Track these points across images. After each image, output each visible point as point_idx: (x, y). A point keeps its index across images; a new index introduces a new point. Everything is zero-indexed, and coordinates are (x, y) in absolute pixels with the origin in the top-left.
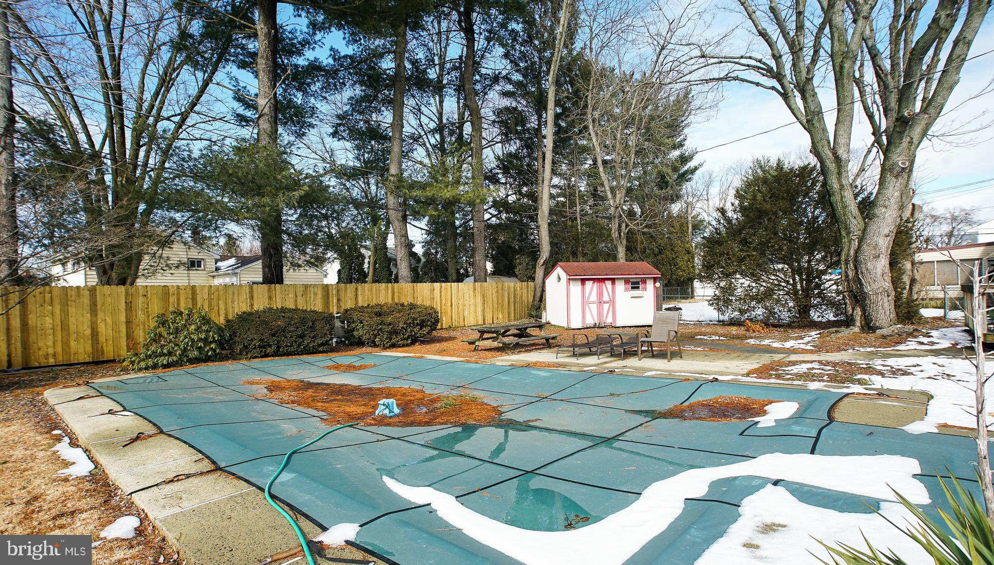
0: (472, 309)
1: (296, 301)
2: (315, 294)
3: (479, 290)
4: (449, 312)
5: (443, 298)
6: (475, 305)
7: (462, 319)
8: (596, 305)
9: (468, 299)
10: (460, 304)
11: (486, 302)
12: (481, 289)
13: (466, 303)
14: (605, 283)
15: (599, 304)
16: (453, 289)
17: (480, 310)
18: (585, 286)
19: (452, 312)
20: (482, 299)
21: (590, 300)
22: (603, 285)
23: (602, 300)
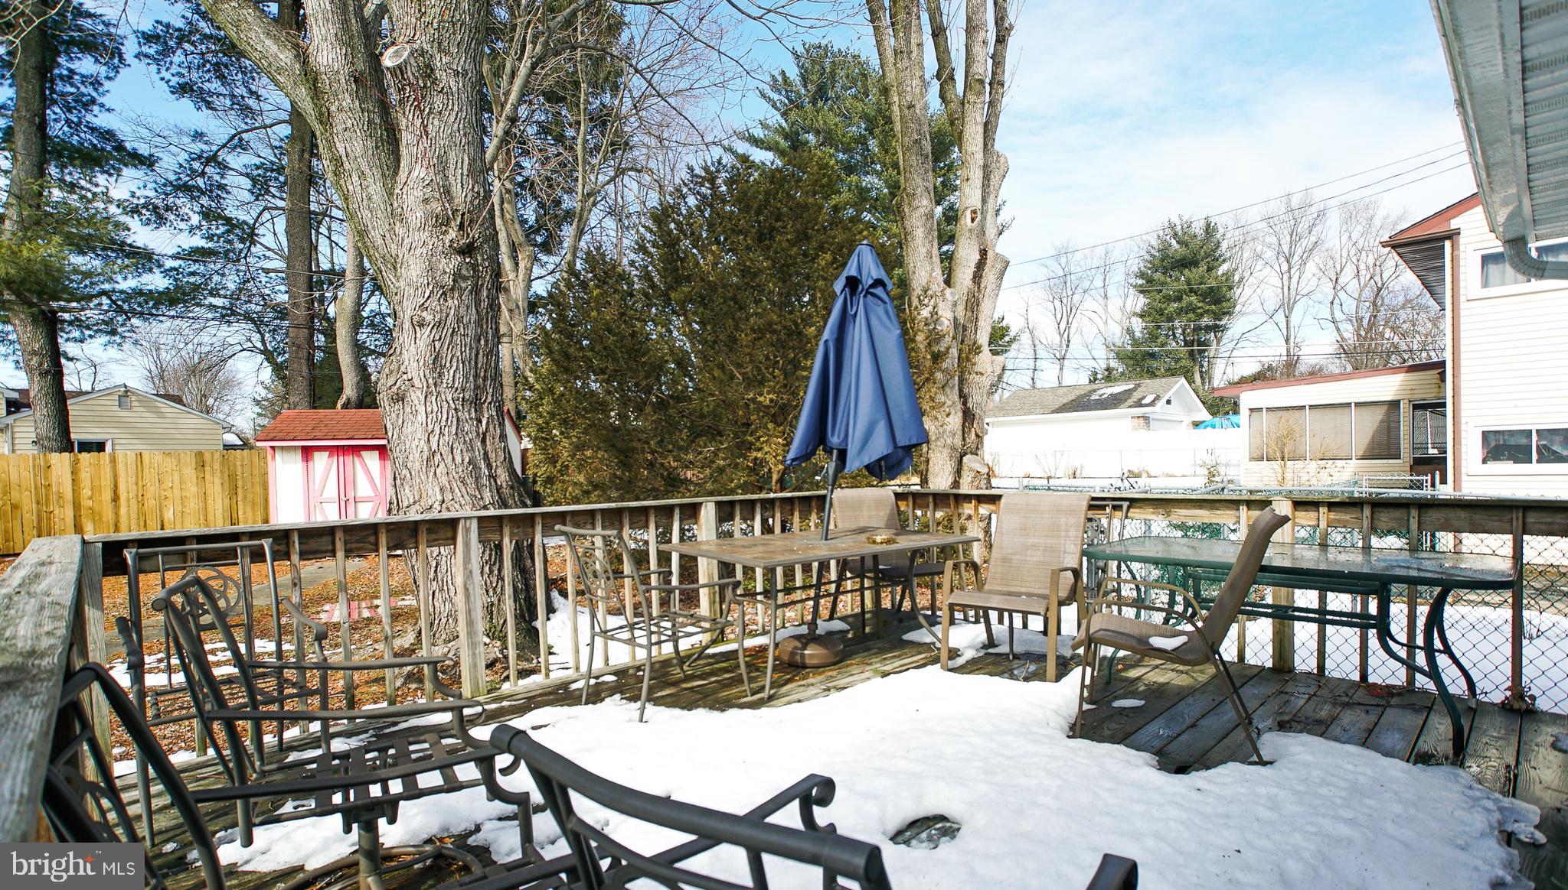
0: (192, 505)
5: (86, 483)
6: (204, 496)
8: (336, 505)
9: (177, 484)
10: (148, 495)
11: (240, 491)
12: (222, 464)
13: (169, 494)
14: (360, 456)
15: (343, 504)
16: (120, 467)
17: (219, 506)
18: (311, 464)
19: (117, 514)
20: (226, 485)
21: (324, 495)
22: (357, 460)
23: (350, 495)
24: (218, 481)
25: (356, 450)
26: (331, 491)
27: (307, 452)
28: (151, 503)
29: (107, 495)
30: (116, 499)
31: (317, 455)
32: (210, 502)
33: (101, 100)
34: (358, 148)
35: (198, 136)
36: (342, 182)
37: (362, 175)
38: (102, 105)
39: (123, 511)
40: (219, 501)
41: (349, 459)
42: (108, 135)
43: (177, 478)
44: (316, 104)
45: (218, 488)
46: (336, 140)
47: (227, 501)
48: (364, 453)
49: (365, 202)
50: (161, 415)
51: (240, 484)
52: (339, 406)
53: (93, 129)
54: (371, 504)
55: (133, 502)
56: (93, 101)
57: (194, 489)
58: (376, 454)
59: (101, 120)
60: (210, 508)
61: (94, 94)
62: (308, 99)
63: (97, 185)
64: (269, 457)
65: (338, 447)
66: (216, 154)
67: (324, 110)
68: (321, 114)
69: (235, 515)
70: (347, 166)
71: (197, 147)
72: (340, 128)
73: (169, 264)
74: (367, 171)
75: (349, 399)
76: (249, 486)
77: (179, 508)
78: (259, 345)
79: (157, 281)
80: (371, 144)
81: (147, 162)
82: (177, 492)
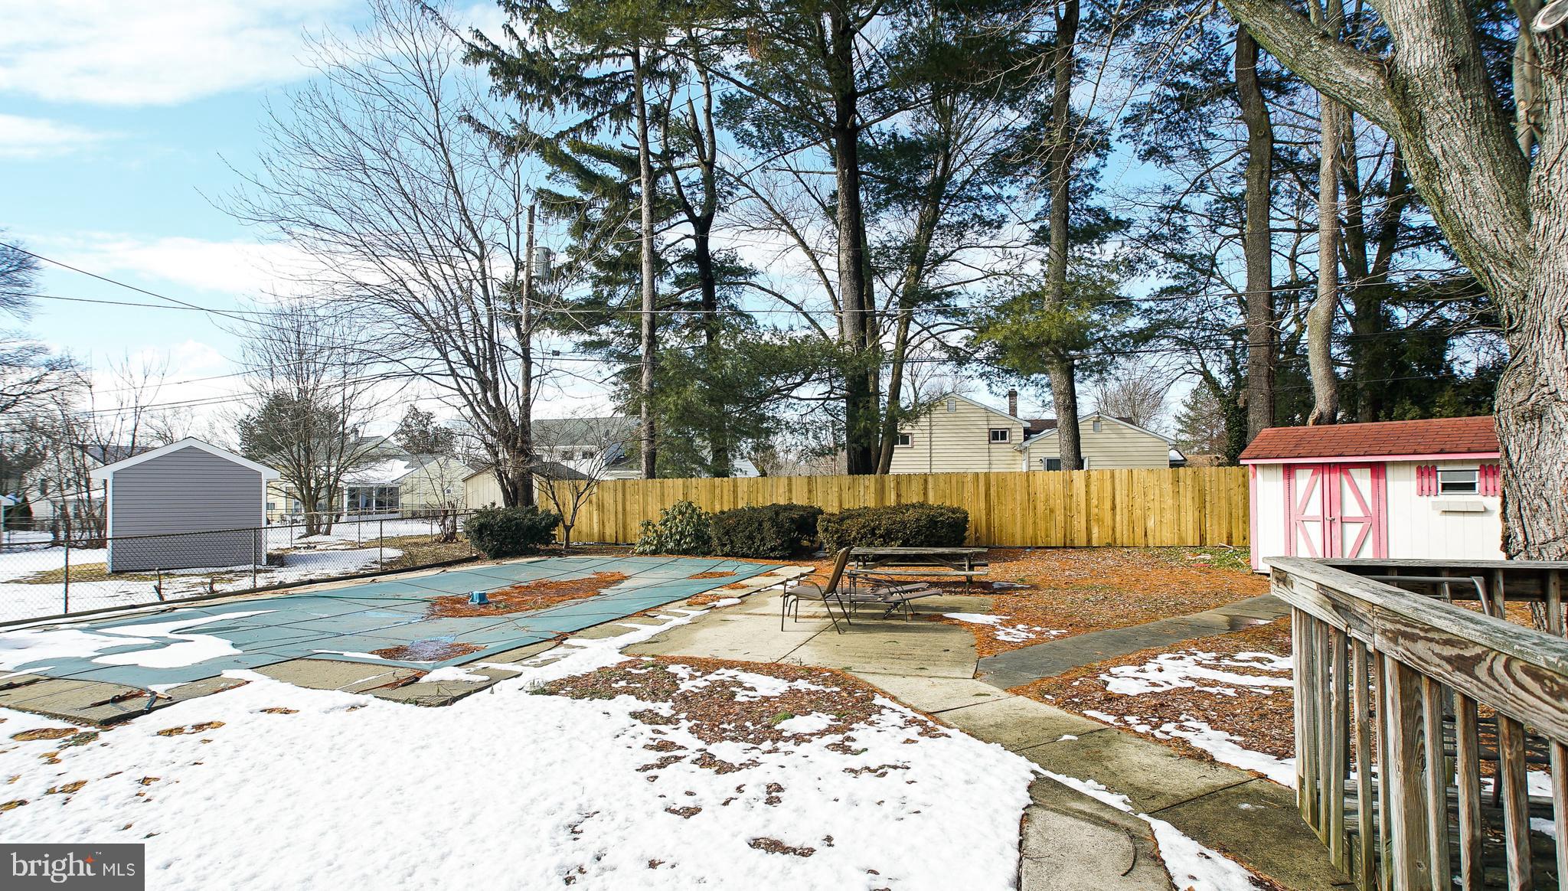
0: (1169, 516)
1: (841, 495)
2: (866, 488)
3: (1189, 481)
4: (1108, 521)
5: (1094, 495)
6: (1179, 508)
7: (1139, 532)
8: (1319, 525)
9: (1157, 498)
10: (1136, 506)
11: (1208, 505)
12: (1194, 479)
13: (1151, 505)
14: (1347, 474)
15: (1327, 523)
16: (1117, 481)
17: (1190, 518)
18: (1292, 481)
19: (1114, 520)
20: (1197, 499)
21: (1306, 514)
22: (1344, 478)
23: (1337, 515)
24: (1189, 495)
25: (1344, 467)
26: (1315, 508)
27: (1289, 470)
28: (1138, 513)
29: (1108, 505)
30: (1114, 508)
31: (1299, 473)
32: (1183, 514)
33: (1097, 185)
34: (1459, 141)
35: (1167, 189)
36: (1436, 185)
37: (1464, 170)
38: (1098, 189)
39: (1118, 518)
40: (1190, 513)
41: (1335, 477)
42: (1098, 213)
43: (1157, 492)
44: (1404, 113)
45: (1189, 502)
46: (1429, 142)
47: (1197, 514)
48: (1352, 471)
49: (1469, 198)
50: (1122, 435)
51: (1208, 498)
52: (1310, 421)
53: (1089, 210)
54: (1361, 525)
55: (1125, 511)
56: (1092, 188)
57: (1170, 502)
58: (1368, 472)
59: (1095, 201)
60: (1183, 520)
61: (1093, 182)
62: (1394, 110)
63: (1095, 254)
64: (1251, 475)
65: (1323, 464)
66: (1179, 202)
67: (1415, 114)
68: (1410, 120)
69: (1203, 527)
70: (1444, 166)
71: (1165, 200)
72: (1434, 127)
73: (1145, 306)
74: (1469, 162)
75: (1321, 414)
76: (1216, 500)
77: (1158, 518)
78: (1198, 366)
79: (1136, 323)
80: (1474, 133)
81: (1126, 225)
82: (1157, 504)
